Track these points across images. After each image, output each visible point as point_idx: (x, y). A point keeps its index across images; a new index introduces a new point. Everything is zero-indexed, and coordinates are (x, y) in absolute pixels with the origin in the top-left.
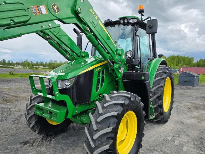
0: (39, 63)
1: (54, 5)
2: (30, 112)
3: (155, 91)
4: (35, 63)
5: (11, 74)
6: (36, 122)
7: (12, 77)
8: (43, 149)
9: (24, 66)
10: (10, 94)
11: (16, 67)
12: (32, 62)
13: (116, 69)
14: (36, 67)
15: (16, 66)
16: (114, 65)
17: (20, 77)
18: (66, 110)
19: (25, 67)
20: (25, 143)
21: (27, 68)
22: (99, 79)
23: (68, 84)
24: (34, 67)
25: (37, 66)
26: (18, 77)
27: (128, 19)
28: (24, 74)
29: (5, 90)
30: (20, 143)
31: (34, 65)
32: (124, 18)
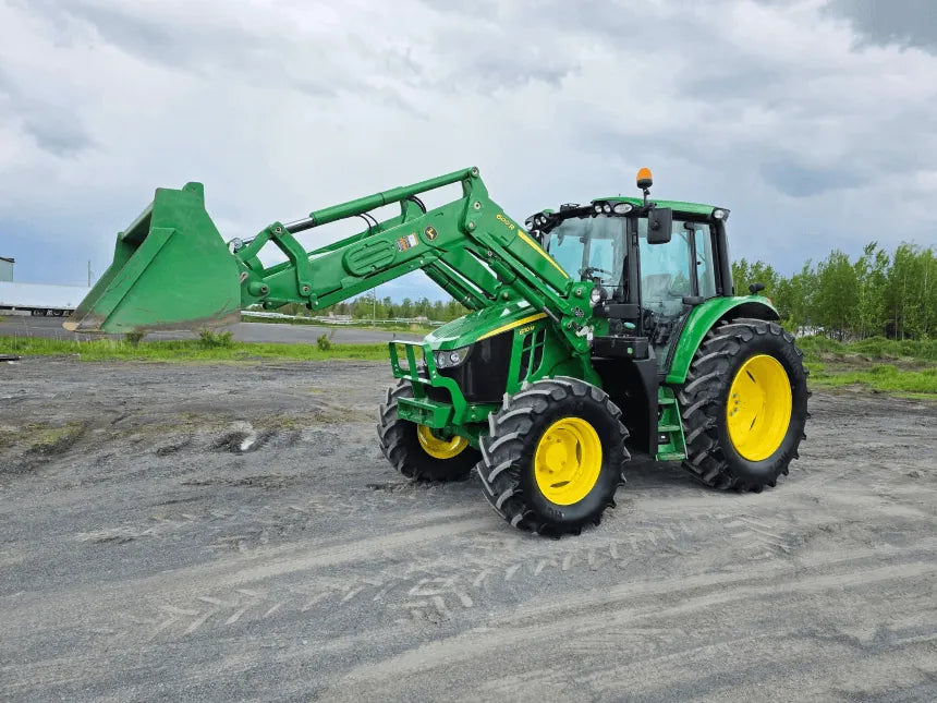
0: (414, 305)
1: (428, 229)
2: (388, 420)
3: (698, 389)
4: (400, 304)
5: (324, 345)
6: (399, 441)
7: (325, 357)
8: (411, 497)
9: (360, 317)
10: (330, 404)
11: (335, 322)
12: (387, 300)
13: (568, 329)
14: (402, 320)
15: (332, 316)
16: (560, 319)
17: (351, 356)
18: (450, 408)
19: (364, 321)
20: (378, 488)
21: (369, 324)
22: (528, 353)
23: (456, 359)
24: (397, 320)
25: (407, 316)
26: (344, 358)
27: (613, 203)
28: (363, 347)
29: (317, 394)
30: (368, 486)
31: (395, 312)
32: (602, 203)
